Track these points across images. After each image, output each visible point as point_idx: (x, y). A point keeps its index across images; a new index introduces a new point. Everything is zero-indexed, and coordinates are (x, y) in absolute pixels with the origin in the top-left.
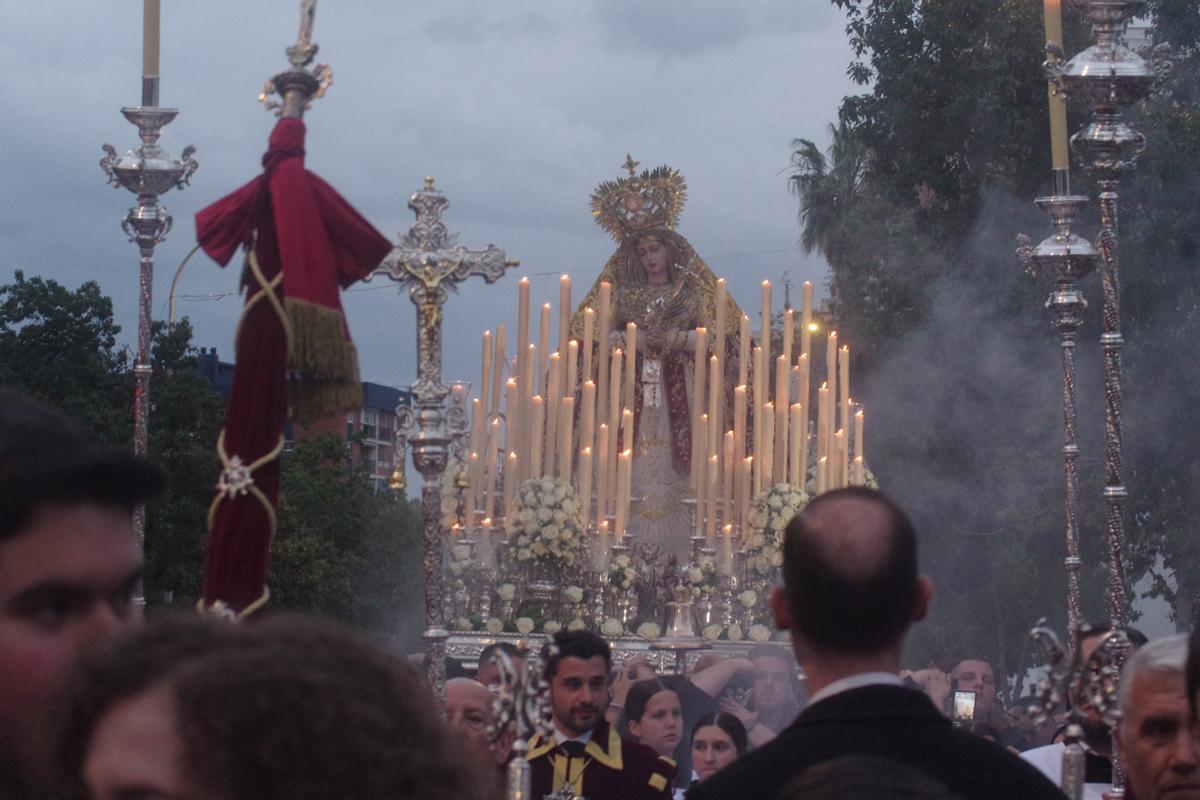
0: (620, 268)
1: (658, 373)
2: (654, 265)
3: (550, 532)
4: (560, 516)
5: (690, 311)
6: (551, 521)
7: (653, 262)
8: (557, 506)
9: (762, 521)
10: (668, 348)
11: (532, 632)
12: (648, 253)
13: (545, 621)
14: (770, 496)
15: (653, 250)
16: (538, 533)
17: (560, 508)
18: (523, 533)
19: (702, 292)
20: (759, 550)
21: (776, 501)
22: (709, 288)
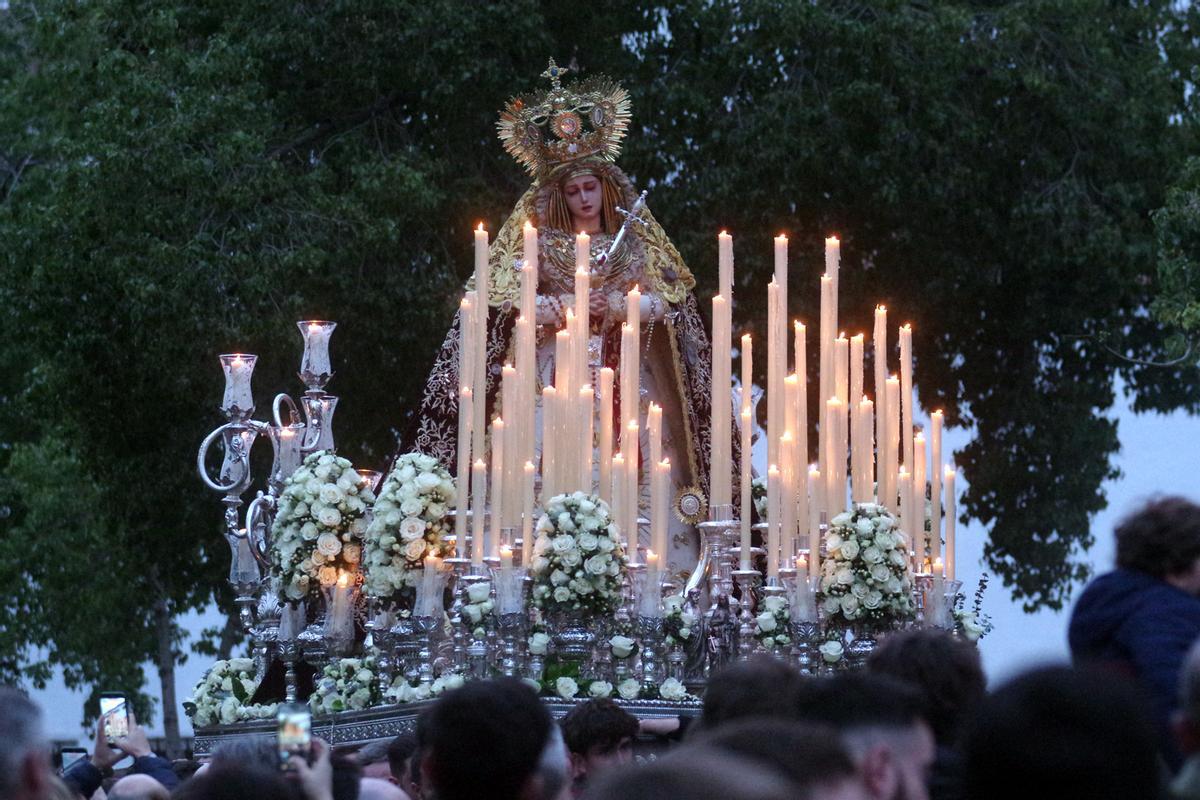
0: (539, 210)
1: (600, 352)
2: (590, 207)
3: (596, 566)
4: (606, 544)
5: (633, 268)
6: (596, 551)
7: (589, 204)
8: (600, 532)
9: (850, 549)
10: (611, 318)
11: (575, 696)
12: (583, 192)
13: (591, 681)
14: (854, 520)
15: (588, 188)
16: (581, 567)
17: (606, 533)
18: (559, 566)
19: (644, 244)
20: (848, 589)
21: (865, 525)
22: (653, 239)
